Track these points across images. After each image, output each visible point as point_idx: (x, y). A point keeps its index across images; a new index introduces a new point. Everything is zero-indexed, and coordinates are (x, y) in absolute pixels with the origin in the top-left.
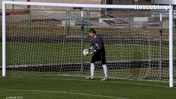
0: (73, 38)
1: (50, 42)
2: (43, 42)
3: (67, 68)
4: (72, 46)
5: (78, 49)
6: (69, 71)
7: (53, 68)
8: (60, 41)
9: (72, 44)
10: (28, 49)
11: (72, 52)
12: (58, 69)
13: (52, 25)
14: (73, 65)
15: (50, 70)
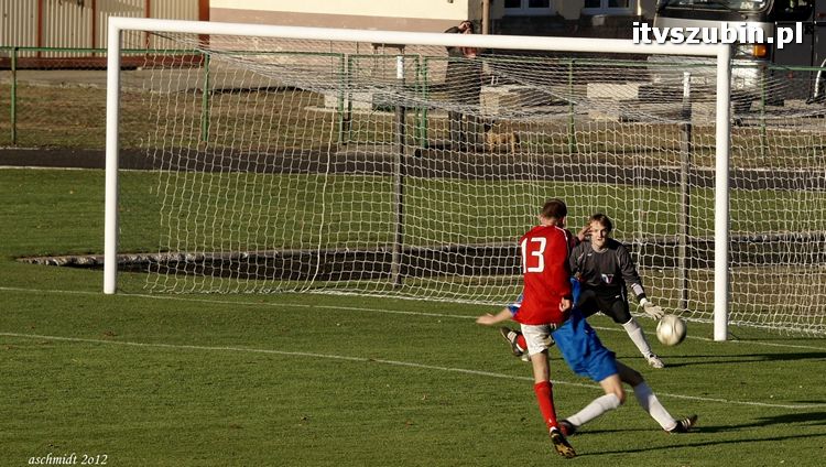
0: (361, 157)
1: (277, 171)
2: (251, 170)
3: (338, 268)
4: (359, 187)
5: (377, 198)
6: (346, 277)
7: (288, 265)
8: (313, 168)
9: (357, 179)
10: (197, 195)
11: (357, 206)
12: (305, 268)
13: (287, 109)
14: (360, 255)
15: (278, 273)
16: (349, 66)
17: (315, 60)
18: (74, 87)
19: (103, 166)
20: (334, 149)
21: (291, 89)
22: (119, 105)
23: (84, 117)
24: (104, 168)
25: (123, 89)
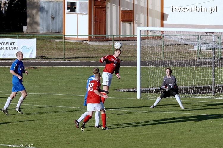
0: (204, 62)
1: (182, 66)
2: (175, 66)
3: (198, 91)
4: (203, 70)
5: (208, 72)
6: (200, 93)
7: (185, 90)
8: (191, 65)
9: (203, 67)
10: (161, 73)
11: (203, 75)
12: (189, 91)
13: (184, 50)
14: (204, 87)
15: (182, 92)
16: (200, 38)
17: (191, 37)
18: (129, 45)
19: (136, 66)
20: (197, 60)
21: (185, 44)
22: (140, 50)
23: (131, 53)
24: (137, 66)
25: (141, 45)
